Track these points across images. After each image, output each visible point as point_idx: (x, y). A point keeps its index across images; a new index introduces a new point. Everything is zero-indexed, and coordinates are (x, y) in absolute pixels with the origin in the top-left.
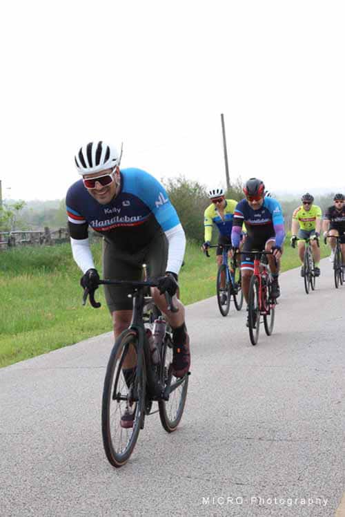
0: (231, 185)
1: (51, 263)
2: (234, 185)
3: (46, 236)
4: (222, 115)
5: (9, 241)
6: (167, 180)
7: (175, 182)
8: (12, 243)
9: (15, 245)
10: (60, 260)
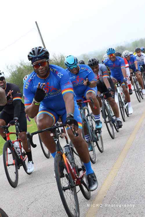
0: (51, 59)
2: (52, 59)
4: (36, 22)
6: (10, 67)
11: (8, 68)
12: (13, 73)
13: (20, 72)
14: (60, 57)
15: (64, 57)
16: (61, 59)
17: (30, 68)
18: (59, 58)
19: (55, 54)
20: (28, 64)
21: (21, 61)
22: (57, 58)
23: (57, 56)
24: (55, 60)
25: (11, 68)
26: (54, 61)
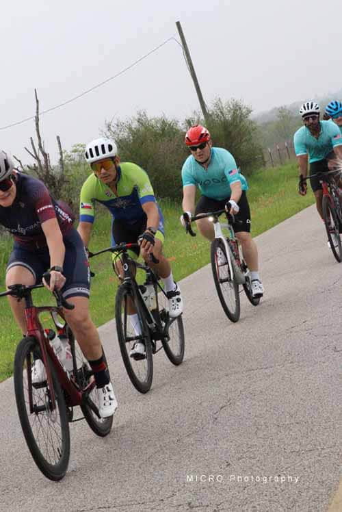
0: (210, 113)
2: (213, 113)
6: (116, 126)
11: (109, 129)
12: (120, 140)
13: (139, 141)
14: (231, 107)
15: (240, 108)
16: (234, 112)
17: (161, 132)
18: (229, 111)
19: (222, 101)
20: (157, 123)
21: (140, 115)
22: (225, 111)
23: (223, 106)
24: (220, 113)
25: (118, 129)
26: (217, 117)
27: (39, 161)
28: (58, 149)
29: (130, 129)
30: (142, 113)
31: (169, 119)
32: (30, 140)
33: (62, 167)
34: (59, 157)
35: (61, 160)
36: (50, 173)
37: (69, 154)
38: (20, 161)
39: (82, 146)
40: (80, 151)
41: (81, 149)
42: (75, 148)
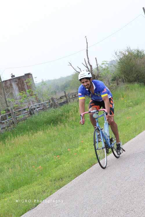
1: (58, 118)
3: (53, 103)
5: (30, 111)
6: (119, 53)
7: (124, 52)
8: (32, 112)
9: (34, 113)
10: (62, 115)
11: (116, 54)
12: (121, 59)
13: (129, 59)
17: (137, 55)
20: (135, 51)
27: (88, 69)
28: (96, 63)
29: (123, 54)
30: (129, 48)
31: (140, 50)
32: (84, 60)
33: (98, 71)
34: (97, 66)
35: (97, 68)
36: (93, 74)
37: (100, 65)
38: (80, 69)
39: (106, 62)
40: (105, 64)
41: (105, 63)
42: (102, 63)
